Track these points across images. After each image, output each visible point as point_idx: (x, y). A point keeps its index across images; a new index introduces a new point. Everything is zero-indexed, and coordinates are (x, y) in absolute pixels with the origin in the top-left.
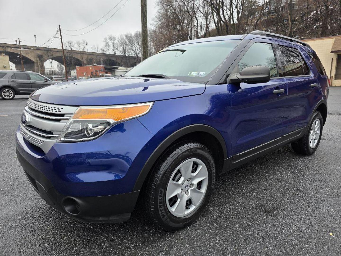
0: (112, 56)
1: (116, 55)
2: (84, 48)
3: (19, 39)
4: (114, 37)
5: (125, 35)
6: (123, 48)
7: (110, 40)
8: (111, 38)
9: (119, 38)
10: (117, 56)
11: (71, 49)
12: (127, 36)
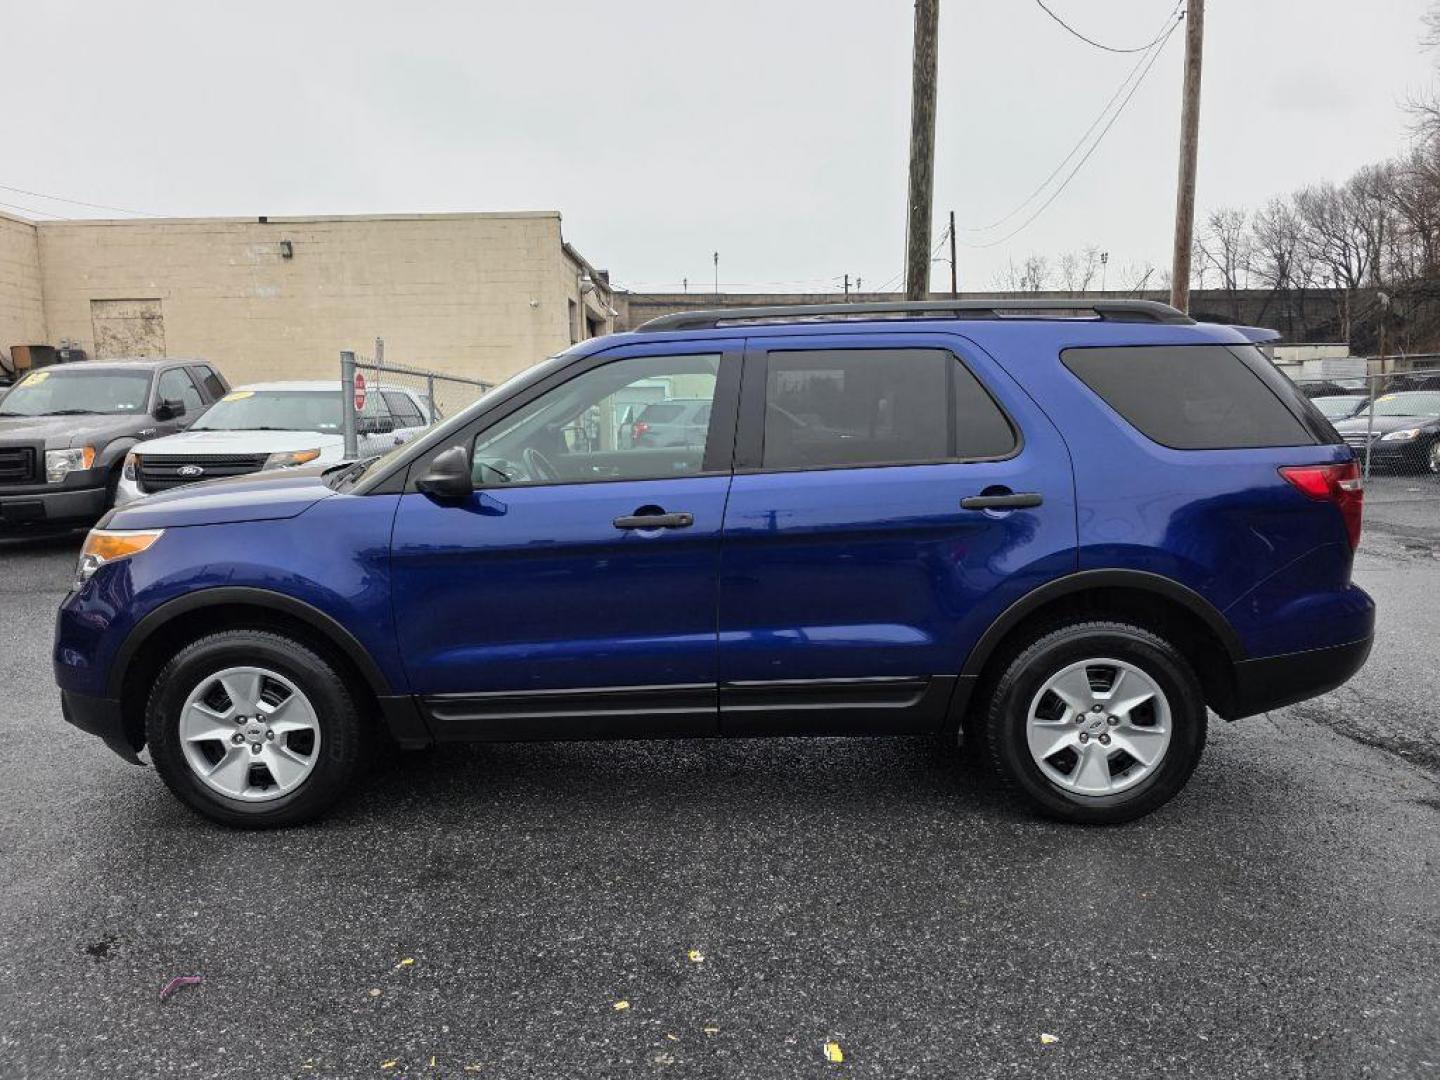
0: (1213, 300)
1: (1235, 291)
2: (1089, 276)
3: (846, 277)
4: (1235, 214)
5: (1293, 195)
6: (1280, 257)
7: (1215, 227)
8: (1218, 219)
9: (1263, 211)
10: (1241, 296)
11: (1037, 287)
12: (1303, 199)
